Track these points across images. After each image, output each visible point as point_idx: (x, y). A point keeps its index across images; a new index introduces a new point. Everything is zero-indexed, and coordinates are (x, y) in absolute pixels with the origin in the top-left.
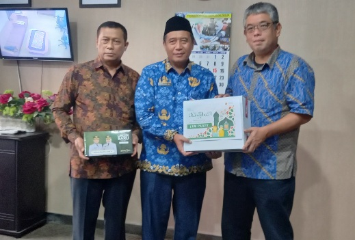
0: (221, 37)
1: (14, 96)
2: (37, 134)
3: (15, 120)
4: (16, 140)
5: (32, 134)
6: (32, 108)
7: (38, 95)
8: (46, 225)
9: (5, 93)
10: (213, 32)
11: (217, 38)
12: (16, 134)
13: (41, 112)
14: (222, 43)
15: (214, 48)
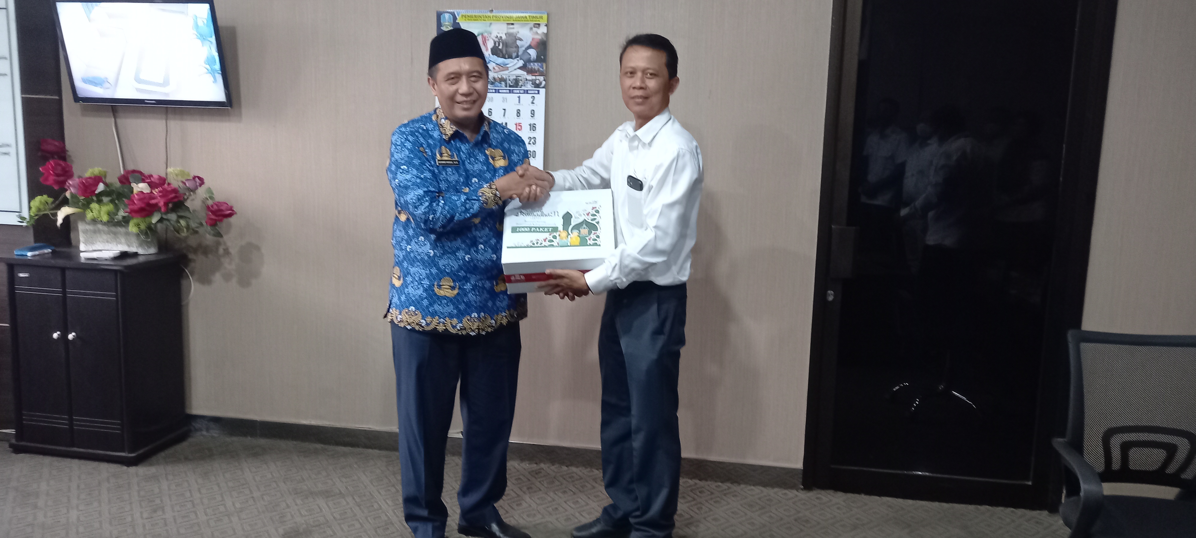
0: (529, 61)
1: (108, 180)
2: (161, 257)
3: (113, 229)
4: (115, 271)
5: (152, 258)
6: (149, 205)
7: (160, 178)
8: (191, 440)
9: (88, 174)
10: (512, 50)
11: (521, 63)
12: (115, 258)
13: (167, 212)
14: (531, 72)
15: (516, 83)
